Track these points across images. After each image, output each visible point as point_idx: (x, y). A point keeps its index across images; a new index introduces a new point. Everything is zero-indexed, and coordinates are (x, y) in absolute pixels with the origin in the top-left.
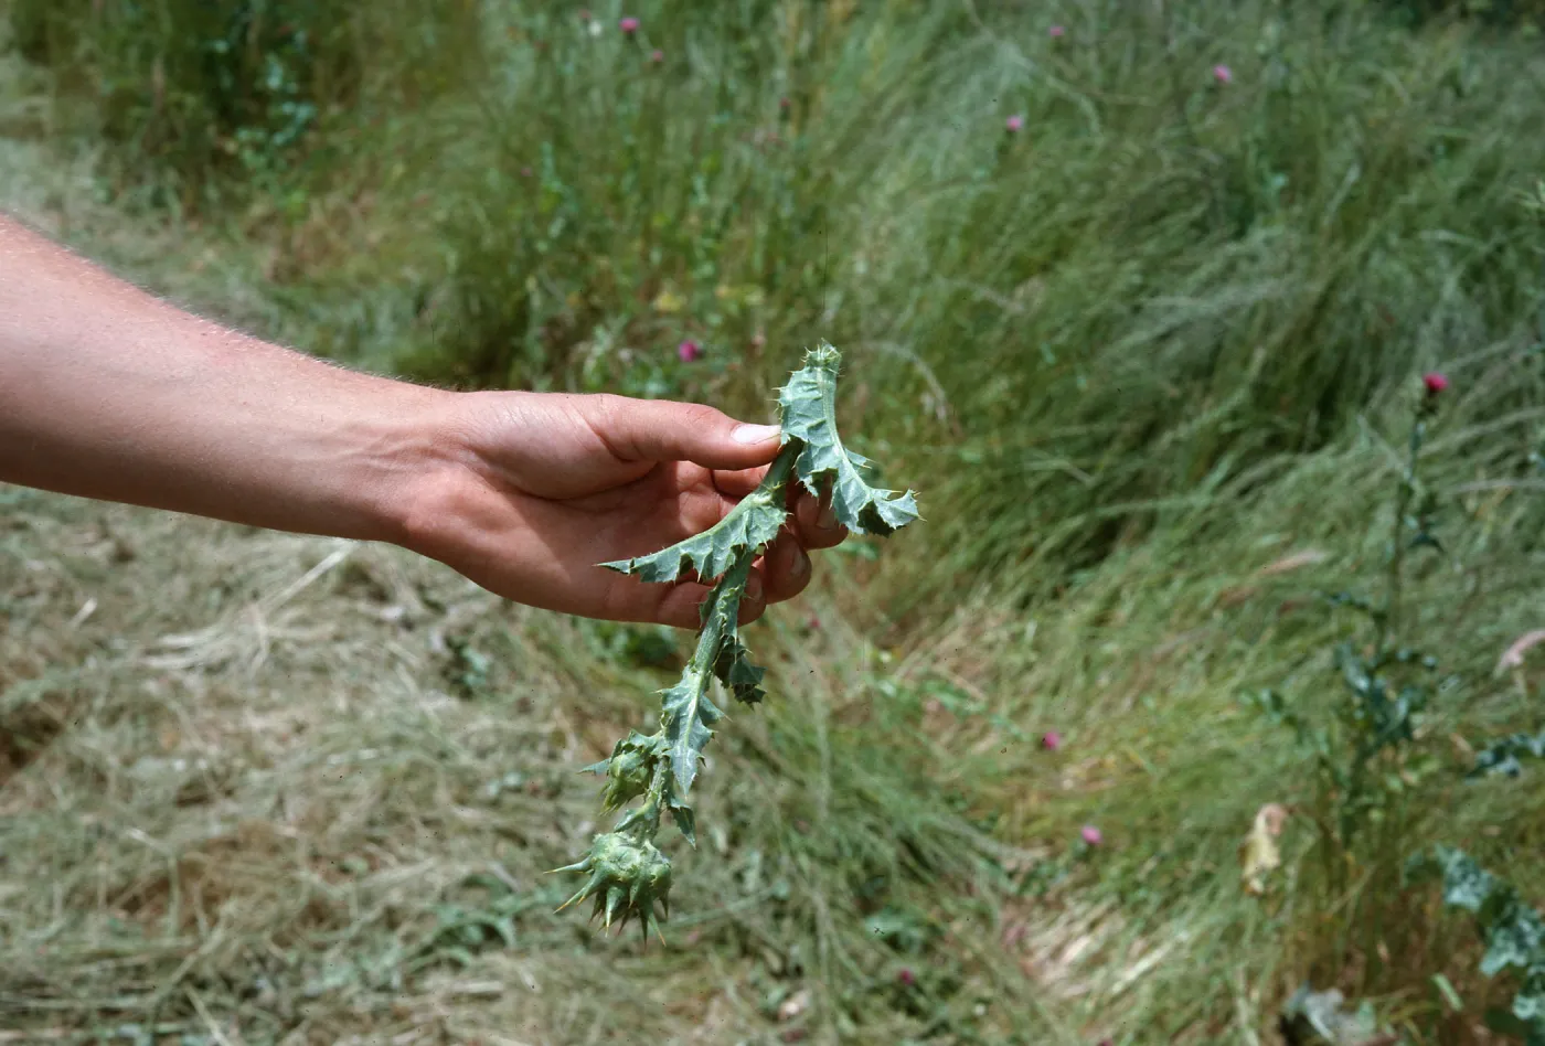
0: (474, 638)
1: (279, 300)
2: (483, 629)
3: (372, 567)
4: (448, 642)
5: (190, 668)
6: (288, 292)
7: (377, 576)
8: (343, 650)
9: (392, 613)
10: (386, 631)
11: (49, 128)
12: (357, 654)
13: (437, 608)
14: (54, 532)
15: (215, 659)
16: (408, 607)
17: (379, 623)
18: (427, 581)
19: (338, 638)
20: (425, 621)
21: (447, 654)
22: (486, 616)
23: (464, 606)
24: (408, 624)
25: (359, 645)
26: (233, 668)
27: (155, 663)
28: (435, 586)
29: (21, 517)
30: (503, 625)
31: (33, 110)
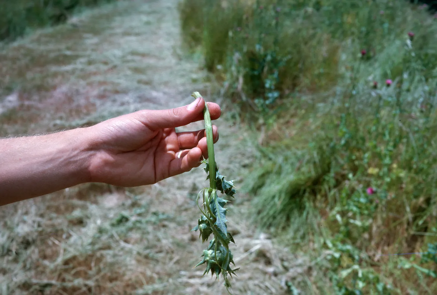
0: (296, 282)
1: (262, 151)
2: (299, 279)
3: (268, 251)
4: (287, 283)
5: (202, 284)
6: (264, 149)
7: (268, 255)
8: (251, 283)
9: (271, 269)
10: (267, 276)
11: (209, 93)
12: (255, 285)
13: (286, 269)
14: (175, 228)
15: (211, 282)
16: (277, 267)
17: (265, 273)
18: (285, 258)
19: (250, 278)
20: (281, 273)
21: (285, 288)
22: (301, 274)
23: (295, 268)
24: (275, 274)
25: (256, 282)
26: (216, 286)
27: (192, 281)
28: (287, 260)
29: (166, 223)
30: (306, 278)
31: (206, 87)
